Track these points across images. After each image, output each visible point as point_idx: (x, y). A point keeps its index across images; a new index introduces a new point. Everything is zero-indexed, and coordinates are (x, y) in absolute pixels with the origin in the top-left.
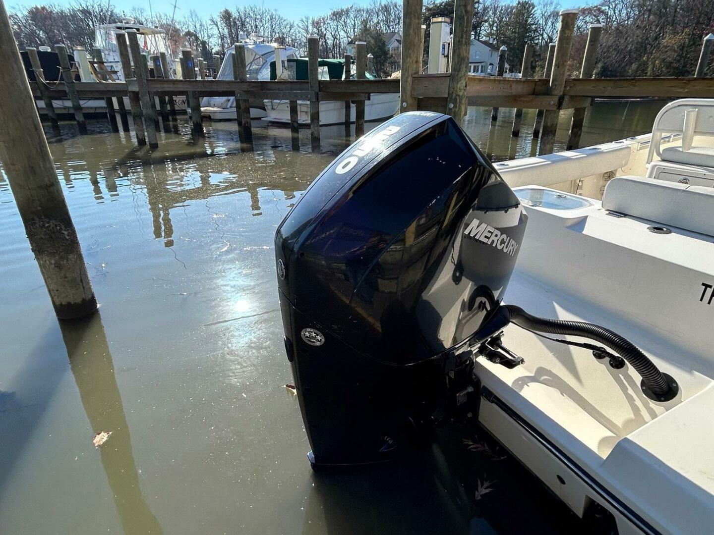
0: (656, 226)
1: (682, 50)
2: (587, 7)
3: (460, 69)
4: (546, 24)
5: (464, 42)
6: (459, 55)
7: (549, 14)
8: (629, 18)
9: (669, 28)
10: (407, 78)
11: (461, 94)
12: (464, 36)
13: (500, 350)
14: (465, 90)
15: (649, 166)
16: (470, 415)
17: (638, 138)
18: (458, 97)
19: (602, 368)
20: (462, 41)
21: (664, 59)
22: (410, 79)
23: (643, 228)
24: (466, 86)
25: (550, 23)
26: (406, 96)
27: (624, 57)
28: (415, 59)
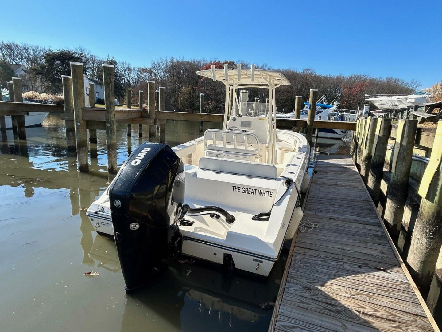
0: (217, 172)
1: (190, 94)
2: (144, 68)
3: (111, 107)
4: (125, 74)
5: (111, 95)
6: (109, 101)
7: (126, 68)
8: (165, 77)
9: (183, 84)
10: (79, 110)
11: (113, 119)
12: (111, 92)
13: (185, 221)
14: (115, 118)
15: (205, 152)
16: (179, 251)
17: (196, 140)
18: (112, 121)
19: (214, 220)
20: (110, 95)
21: (184, 98)
22: (80, 110)
23: (213, 173)
24: (115, 116)
25: (127, 74)
26: (79, 119)
27: (168, 95)
28: (82, 100)
